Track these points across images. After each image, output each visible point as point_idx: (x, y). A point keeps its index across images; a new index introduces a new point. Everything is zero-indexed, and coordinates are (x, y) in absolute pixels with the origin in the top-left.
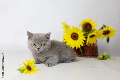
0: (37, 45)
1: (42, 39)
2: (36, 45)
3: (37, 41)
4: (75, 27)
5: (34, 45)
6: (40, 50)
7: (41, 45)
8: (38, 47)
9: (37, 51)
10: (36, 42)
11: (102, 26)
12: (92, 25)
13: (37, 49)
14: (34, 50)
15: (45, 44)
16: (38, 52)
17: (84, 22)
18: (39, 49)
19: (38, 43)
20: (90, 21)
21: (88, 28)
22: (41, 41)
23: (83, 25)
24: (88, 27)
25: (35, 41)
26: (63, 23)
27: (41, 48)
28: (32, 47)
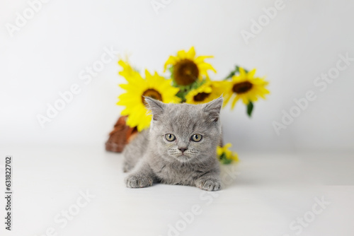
0: (177, 137)
1: (195, 120)
2: (175, 139)
3: (176, 124)
4: (152, 73)
5: (169, 139)
6: (186, 152)
7: (191, 139)
8: (183, 145)
9: (178, 156)
10: (175, 128)
11: (233, 69)
12: (200, 66)
13: (179, 152)
14: (169, 154)
15: (203, 134)
16: (182, 160)
17: (178, 59)
18: (185, 149)
19: (180, 131)
20: (194, 54)
21: (188, 76)
22: (191, 126)
23: (175, 66)
24: (188, 72)
25: (172, 125)
26: (121, 62)
27: (190, 148)
28: (164, 143)
